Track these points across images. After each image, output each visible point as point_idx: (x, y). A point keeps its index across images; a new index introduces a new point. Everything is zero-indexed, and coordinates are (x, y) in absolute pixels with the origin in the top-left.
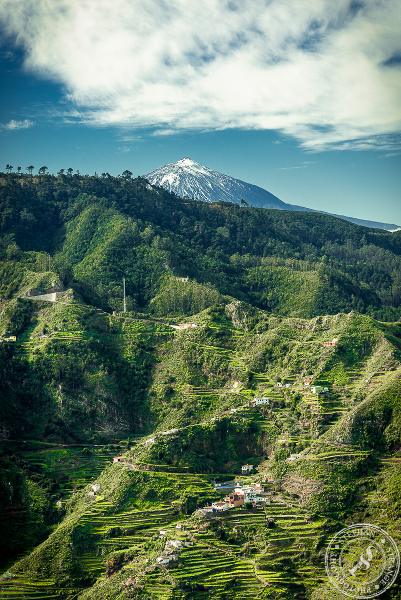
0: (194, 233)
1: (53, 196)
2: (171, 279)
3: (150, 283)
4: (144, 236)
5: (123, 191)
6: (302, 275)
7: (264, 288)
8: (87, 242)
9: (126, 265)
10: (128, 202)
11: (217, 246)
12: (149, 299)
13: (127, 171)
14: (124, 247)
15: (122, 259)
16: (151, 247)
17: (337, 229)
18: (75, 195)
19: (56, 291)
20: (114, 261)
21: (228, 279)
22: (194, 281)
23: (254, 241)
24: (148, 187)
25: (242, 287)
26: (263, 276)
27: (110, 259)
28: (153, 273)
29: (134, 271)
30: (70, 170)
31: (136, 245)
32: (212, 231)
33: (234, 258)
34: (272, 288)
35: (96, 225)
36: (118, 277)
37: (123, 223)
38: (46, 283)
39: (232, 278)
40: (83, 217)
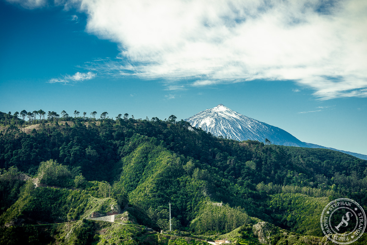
0: (227, 166)
1: (112, 136)
2: (208, 204)
3: (191, 207)
4: (186, 168)
5: (169, 132)
6: (315, 200)
7: (284, 211)
8: (140, 173)
9: (172, 192)
10: (173, 141)
11: (246, 176)
12: (191, 220)
13: (172, 116)
14: (170, 177)
15: (168, 187)
16: (191, 177)
17: (344, 163)
18: (130, 135)
19: (114, 213)
20: (162, 189)
21: (254, 204)
22: (227, 205)
23: (276, 172)
24: (190, 128)
25: (266, 210)
26: (284, 202)
27: (158, 187)
28: (194, 199)
29: (178, 197)
30: (127, 115)
31: (180, 176)
32: (242, 164)
33: (260, 186)
34: (291, 211)
35: (147, 159)
36: (165, 202)
37: (169, 158)
38: (106, 207)
39: (258, 203)
40: (137, 153)
